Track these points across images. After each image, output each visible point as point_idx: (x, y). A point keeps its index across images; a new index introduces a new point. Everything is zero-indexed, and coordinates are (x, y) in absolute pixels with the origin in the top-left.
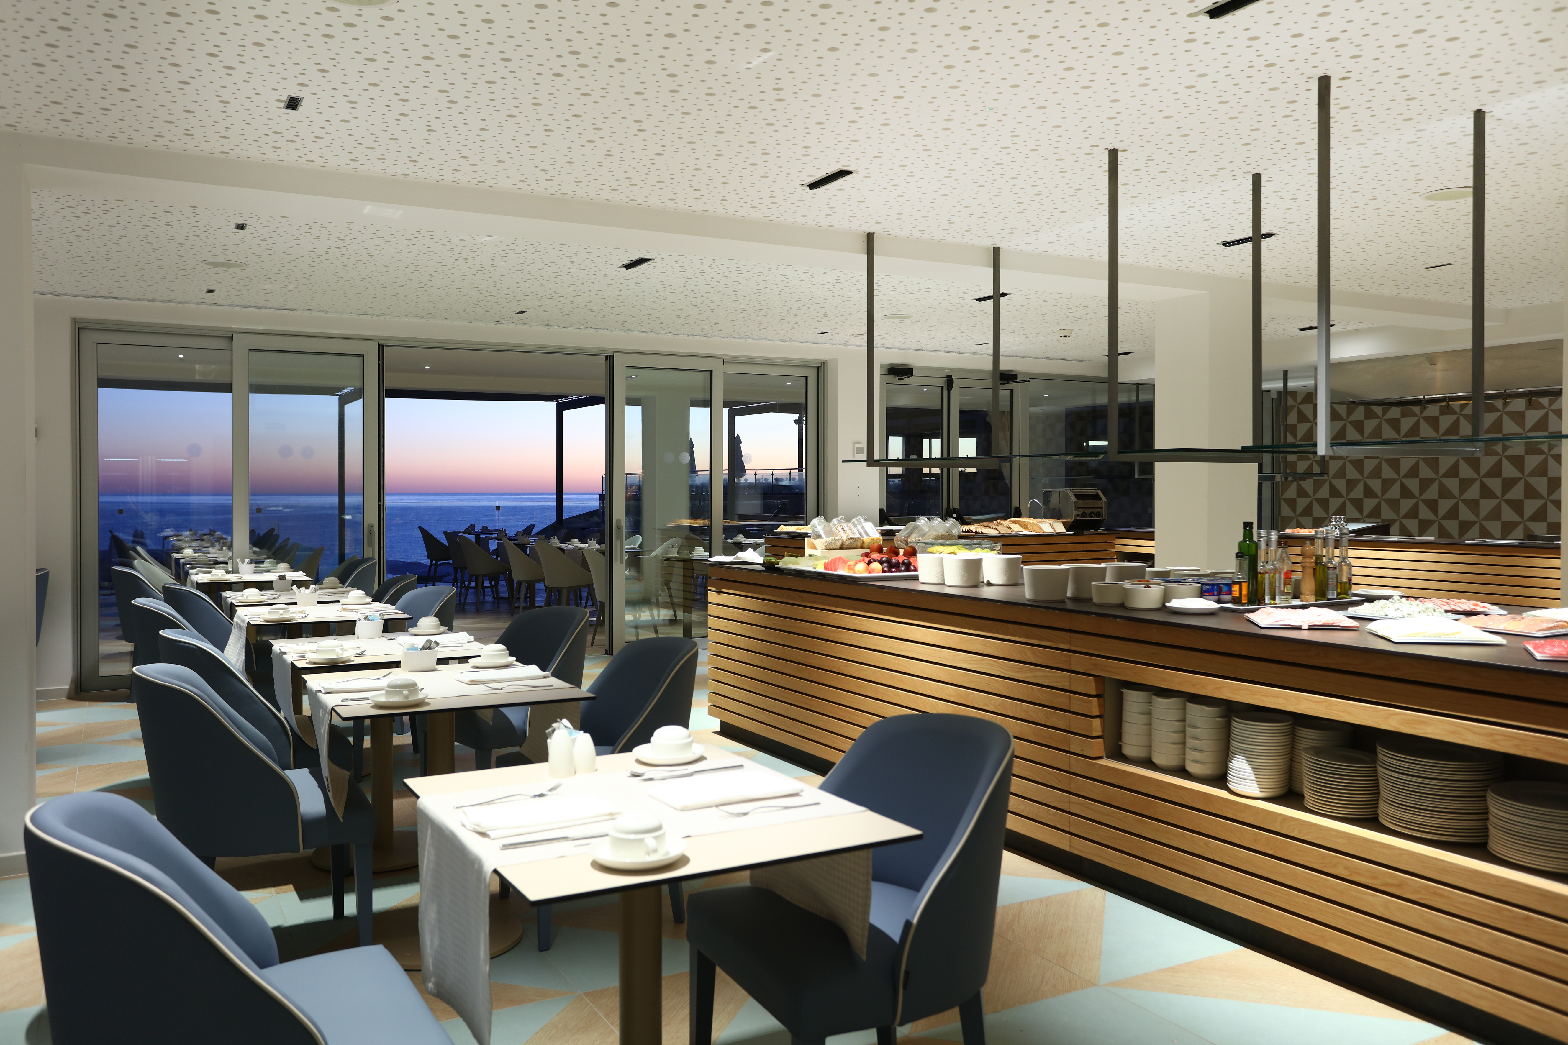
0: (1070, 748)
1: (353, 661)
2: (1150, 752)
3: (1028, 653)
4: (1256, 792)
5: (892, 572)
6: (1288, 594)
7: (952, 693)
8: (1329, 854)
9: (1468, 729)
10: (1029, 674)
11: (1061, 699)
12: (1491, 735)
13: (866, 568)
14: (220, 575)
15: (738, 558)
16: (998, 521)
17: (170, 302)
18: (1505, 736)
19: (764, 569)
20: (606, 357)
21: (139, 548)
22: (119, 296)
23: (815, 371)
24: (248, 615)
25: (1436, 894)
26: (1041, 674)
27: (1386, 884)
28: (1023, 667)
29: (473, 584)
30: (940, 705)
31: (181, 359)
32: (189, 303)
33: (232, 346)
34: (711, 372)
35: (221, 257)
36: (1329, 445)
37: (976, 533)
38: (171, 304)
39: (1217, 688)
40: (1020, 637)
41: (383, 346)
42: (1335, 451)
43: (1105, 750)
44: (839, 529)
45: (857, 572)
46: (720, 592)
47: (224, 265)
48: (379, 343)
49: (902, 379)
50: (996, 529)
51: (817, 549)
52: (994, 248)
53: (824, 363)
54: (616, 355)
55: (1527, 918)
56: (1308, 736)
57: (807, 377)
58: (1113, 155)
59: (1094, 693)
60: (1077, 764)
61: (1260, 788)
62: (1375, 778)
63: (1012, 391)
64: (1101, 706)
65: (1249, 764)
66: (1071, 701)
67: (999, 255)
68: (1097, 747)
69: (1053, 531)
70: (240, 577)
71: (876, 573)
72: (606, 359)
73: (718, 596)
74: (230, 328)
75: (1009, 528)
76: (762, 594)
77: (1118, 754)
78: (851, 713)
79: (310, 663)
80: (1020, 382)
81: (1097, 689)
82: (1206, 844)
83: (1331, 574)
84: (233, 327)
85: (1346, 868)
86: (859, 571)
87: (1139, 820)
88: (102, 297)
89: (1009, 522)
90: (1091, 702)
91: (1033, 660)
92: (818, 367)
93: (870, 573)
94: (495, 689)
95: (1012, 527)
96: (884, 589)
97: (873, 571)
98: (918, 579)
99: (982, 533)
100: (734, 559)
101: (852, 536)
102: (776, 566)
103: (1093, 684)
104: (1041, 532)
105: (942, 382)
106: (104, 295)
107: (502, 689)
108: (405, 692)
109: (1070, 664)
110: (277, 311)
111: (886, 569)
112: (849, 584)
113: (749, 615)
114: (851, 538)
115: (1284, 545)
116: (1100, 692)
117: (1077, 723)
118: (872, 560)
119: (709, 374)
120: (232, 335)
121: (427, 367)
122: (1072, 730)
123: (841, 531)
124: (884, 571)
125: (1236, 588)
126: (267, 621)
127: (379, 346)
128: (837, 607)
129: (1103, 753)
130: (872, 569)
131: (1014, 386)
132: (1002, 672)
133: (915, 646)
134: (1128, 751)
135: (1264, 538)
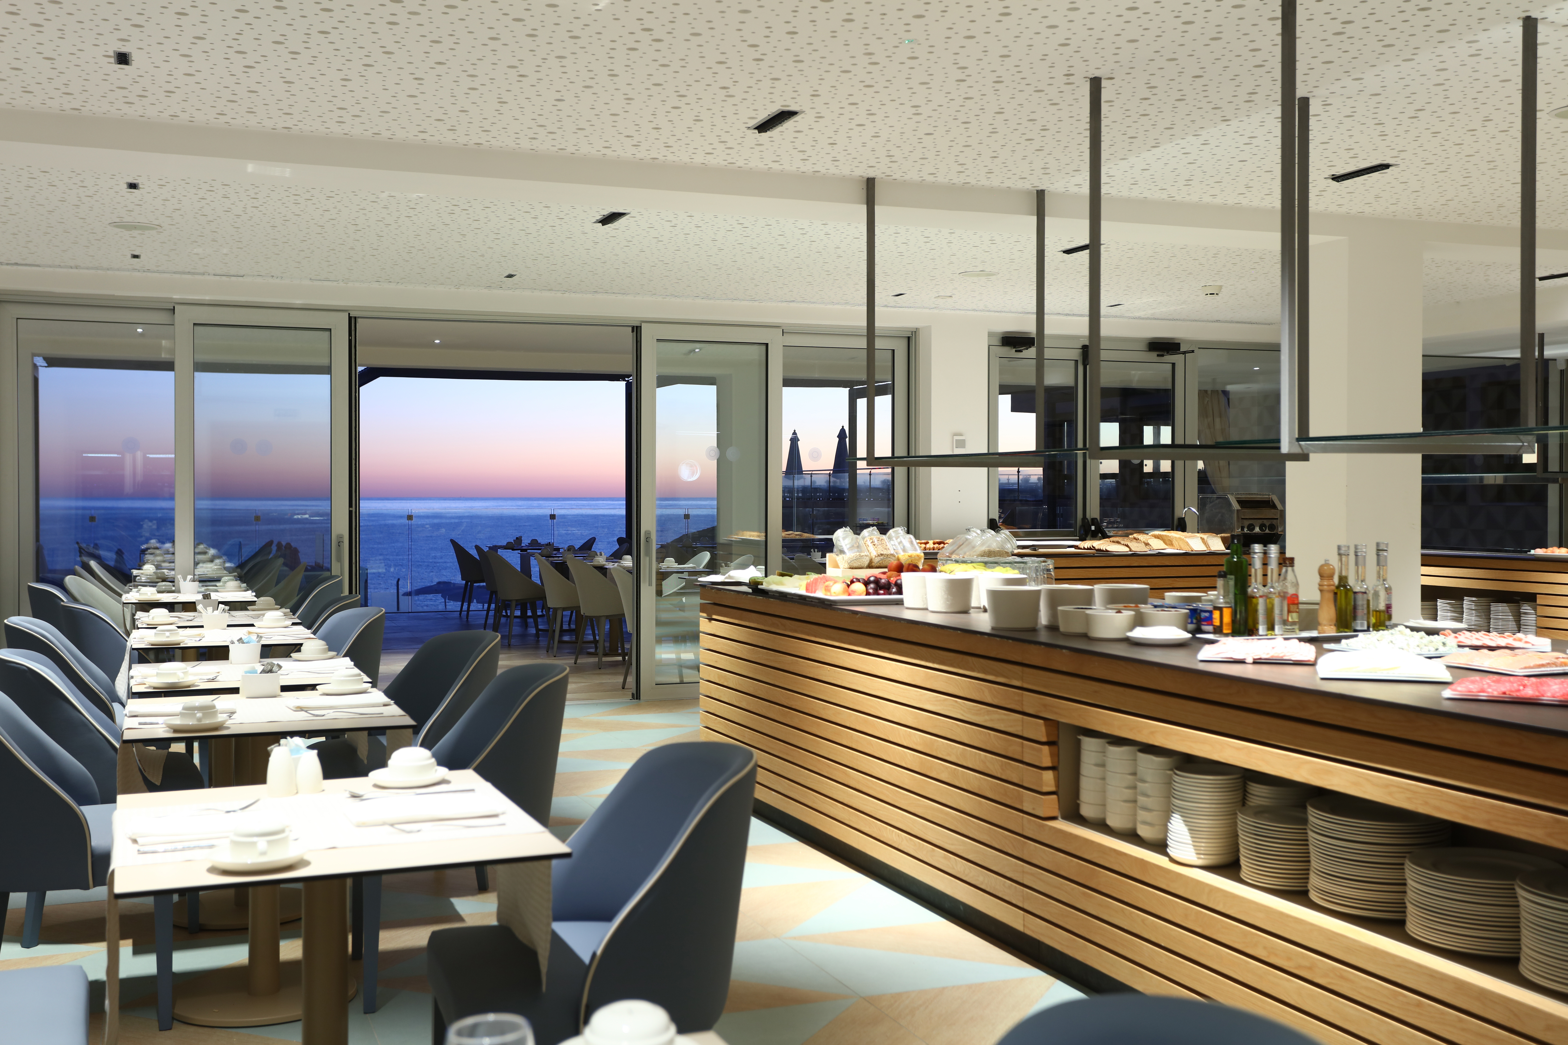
0: (1023, 806)
1: (199, 686)
2: (1104, 812)
3: (986, 692)
4: (1193, 859)
5: (879, 594)
6: (1294, 623)
7: (919, 740)
8: (1250, 931)
9: (1368, 780)
10: (987, 717)
11: (1014, 747)
12: (1387, 786)
13: (844, 589)
14: (149, 594)
15: (730, 577)
16: (1135, 535)
17: (97, 268)
18: (1398, 787)
19: (750, 591)
20: (633, 327)
21: (93, 564)
22: (36, 263)
23: (905, 342)
24: (136, 638)
25: (1342, 977)
26: (996, 716)
27: (1300, 967)
28: (982, 709)
29: (518, 613)
30: (908, 755)
31: (141, 334)
32: (118, 270)
33: (174, 320)
34: (767, 345)
35: (127, 219)
36: (1294, 441)
37: (1099, 550)
38: (100, 272)
39: (1152, 733)
40: (979, 672)
41: (355, 318)
42: (1304, 448)
43: (1059, 809)
44: (869, 543)
45: (833, 594)
46: (711, 619)
47: (135, 228)
48: (349, 314)
49: (1021, 351)
50: (1127, 546)
51: (839, 568)
52: (1037, 191)
53: (915, 332)
54: (644, 326)
55: (1419, 1004)
56: (1259, 794)
57: (894, 350)
58: (1096, 84)
59: (1044, 739)
60: (1029, 826)
61: (1197, 854)
62: (1305, 842)
63: (1174, 364)
64: (1055, 756)
65: (1186, 825)
66: (1024, 750)
67: (1043, 200)
68: (1049, 806)
69: (1205, 549)
70: (175, 597)
71: (857, 595)
72: (633, 331)
73: (709, 623)
74: (171, 298)
75: (1147, 544)
76: (749, 621)
77: (1076, 817)
78: (829, 766)
79: (150, 687)
80: (1184, 353)
81: (1048, 735)
82: (1143, 920)
83: (1361, 601)
84: (174, 297)
85: (1265, 948)
86: (835, 593)
87: (1084, 894)
88: (16, 264)
89: (1150, 537)
90: (1040, 750)
91: (989, 700)
92: (909, 338)
93: (849, 595)
94: (317, 716)
95: (1150, 544)
96: (857, 614)
97: (854, 592)
98: (903, 604)
99: (1107, 551)
100: (726, 578)
101: (885, 552)
102: (760, 587)
103: (1043, 729)
104: (1188, 550)
105: (1076, 354)
106: (19, 263)
107: (323, 716)
108: (199, 715)
109: (1022, 704)
110: (224, 278)
111: (871, 591)
112: (826, 609)
113: (737, 647)
114: (882, 555)
115: (1290, 563)
116: (1052, 739)
117: (1027, 775)
118: (855, 580)
119: (764, 347)
120: (174, 307)
121: (437, 341)
122: (1025, 785)
123: (871, 545)
124: (868, 594)
125: (1216, 614)
126: (152, 645)
127: (350, 318)
128: (816, 636)
129: (1055, 812)
130: (852, 591)
131: (1177, 358)
132: (965, 717)
133: (886, 683)
134: (1086, 811)
135: (1259, 554)
